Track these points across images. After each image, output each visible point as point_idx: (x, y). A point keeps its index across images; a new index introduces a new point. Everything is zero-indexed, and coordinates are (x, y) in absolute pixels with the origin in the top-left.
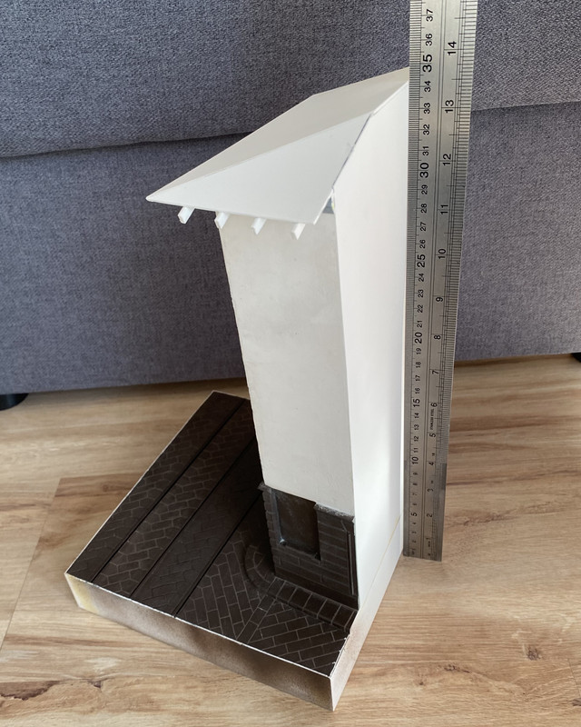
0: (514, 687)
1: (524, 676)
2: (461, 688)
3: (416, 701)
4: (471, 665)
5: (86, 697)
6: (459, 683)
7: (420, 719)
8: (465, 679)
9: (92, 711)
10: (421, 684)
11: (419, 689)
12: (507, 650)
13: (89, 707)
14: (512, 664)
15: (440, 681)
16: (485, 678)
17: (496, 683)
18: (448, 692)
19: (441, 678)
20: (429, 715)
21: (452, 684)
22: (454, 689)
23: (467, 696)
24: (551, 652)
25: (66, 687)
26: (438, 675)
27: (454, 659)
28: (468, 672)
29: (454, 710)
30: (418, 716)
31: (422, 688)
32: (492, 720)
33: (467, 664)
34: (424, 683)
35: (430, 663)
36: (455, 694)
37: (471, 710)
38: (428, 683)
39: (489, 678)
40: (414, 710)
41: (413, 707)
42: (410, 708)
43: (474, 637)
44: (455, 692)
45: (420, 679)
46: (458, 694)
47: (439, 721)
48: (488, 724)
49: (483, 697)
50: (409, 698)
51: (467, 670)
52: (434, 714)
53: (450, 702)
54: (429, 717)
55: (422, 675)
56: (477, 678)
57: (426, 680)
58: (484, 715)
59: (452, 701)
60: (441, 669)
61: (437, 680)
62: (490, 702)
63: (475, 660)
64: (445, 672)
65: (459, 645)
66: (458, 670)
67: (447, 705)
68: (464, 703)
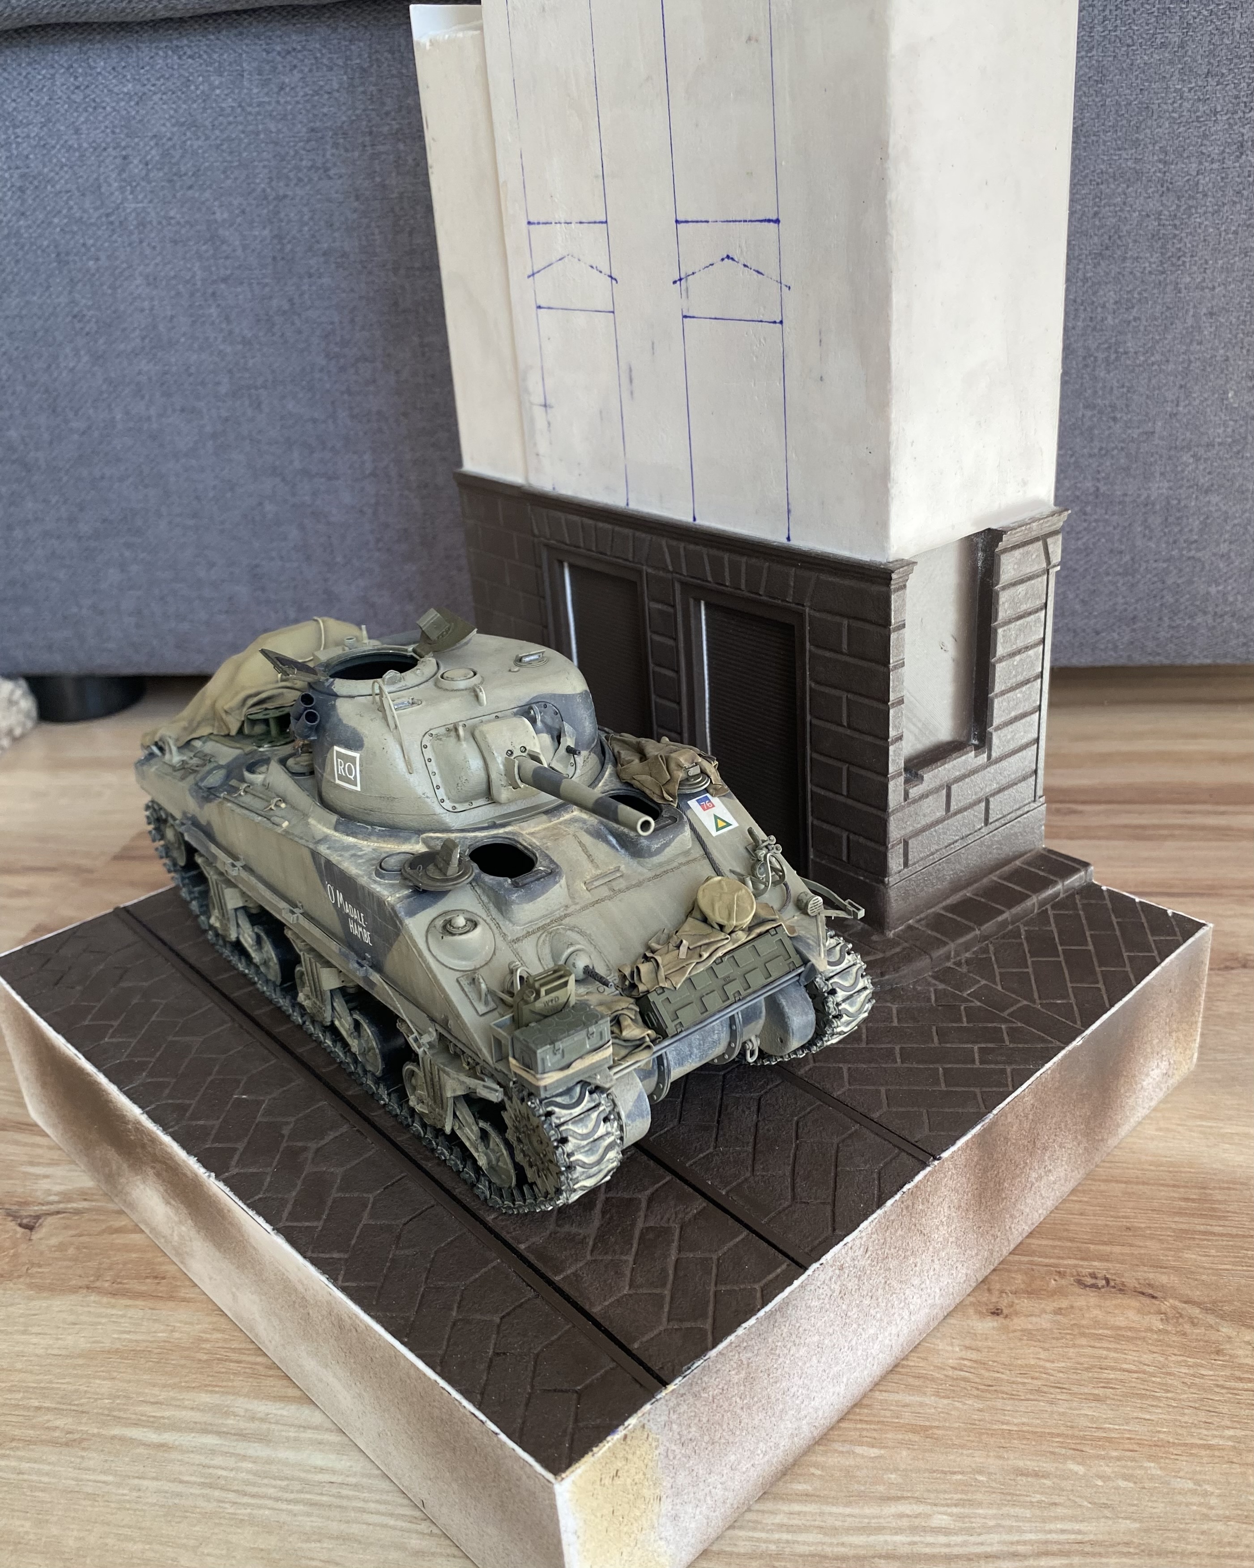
2: (1126, 1336)
3: (974, 1355)
4: (1164, 1279)
6: (1121, 1321)
7: (978, 1405)
8: (1139, 1311)
10: (996, 1313)
11: (989, 1324)
15: (1058, 1311)
16: (1211, 1319)
18: (1083, 1341)
19: (1064, 1303)
20: (1012, 1396)
21: (1096, 1323)
22: (1100, 1338)
23: (1147, 1358)
26: (1053, 1294)
27: (1107, 1261)
28: (1153, 1297)
29: (1096, 1391)
30: (977, 1397)
31: (995, 1324)
32: (1230, 1433)
33: (1151, 1276)
34: (1005, 1311)
35: (1031, 1263)
36: (1108, 1349)
37: (1157, 1398)
38: (1017, 1313)
39: (1222, 1318)
40: (965, 1380)
41: (962, 1370)
42: (950, 1373)
43: (1180, 1213)
44: (1106, 1345)
45: (994, 1300)
46: (1116, 1350)
47: (1046, 1415)
48: (1213, 1442)
49: (1202, 1366)
50: (952, 1345)
51: (1150, 1291)
52: (1032, 1397)
53: (1087, 1369)
54: (1011, 1402)
55: (1002, 1292)
56: (1181, 1316)
57: (1011, 1305)
58: (1203, 1416)
59: (1094, 1366)
60: (1063, 1282)
61: (1049, 1309)
62: (1221, 1383)
63: (1176, 1269)
64: (1077, 1290)
65: (1128, 1229)
66: (1120, 1290)
67: (1075, 1376)
68: (1135, 1375)
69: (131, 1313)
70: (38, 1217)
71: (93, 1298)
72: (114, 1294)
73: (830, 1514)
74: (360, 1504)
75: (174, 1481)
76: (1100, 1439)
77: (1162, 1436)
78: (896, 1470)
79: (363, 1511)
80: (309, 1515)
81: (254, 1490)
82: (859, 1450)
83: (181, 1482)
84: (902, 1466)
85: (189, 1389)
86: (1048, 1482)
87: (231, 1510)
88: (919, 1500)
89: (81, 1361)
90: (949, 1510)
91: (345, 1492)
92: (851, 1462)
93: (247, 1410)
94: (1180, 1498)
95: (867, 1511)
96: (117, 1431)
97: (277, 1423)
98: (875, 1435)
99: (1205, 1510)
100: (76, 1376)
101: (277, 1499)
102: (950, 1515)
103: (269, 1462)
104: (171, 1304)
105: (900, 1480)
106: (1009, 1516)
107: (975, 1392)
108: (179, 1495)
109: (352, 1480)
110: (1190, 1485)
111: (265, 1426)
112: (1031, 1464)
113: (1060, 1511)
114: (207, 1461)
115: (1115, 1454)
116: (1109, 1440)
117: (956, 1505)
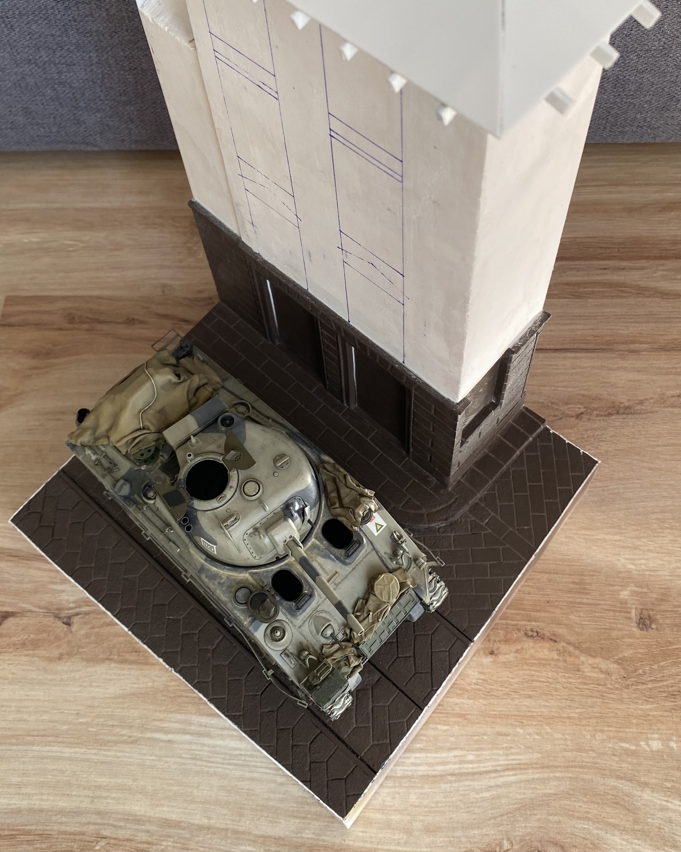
0: (614, 667)
1: (628, 653)
2: (543, 663)
3: (482, 677)
4: (560, 631)
5: (52, 638)
6: (541, 655)
7: (485, 702)
8: (550, 650)
9: (60, 658)
10: (492, 653)
11: (488, 660)
12: (612, 613)
13: (56, 653)
14: (614, 634)
15: (517, 651)
16: (577, 652)
17: (591, 661)
18: (526, 667)
19: (519, 647)
20: (497, 697)
21: (533, 657)
22: (533, 665)
23: (550, 674)
24: (668, 621)
25: (24, 621)
26: (515, 641)
27: (538, 621)
28: (556, 642)
29: (530, 693)
30: (484, 698)
31: (491, 660)
32: (578, 710)
33: (555, 629)
34: (496, 652)
35: (507, 624)
36: (535, 671)
37: (552, 695)
38: (500, 653)
39: (581, 652)
40: (479, 690)
41: (478, 685)
42: (473, 686)
43: (570, 591)
44: (535, 669)
45: (491, 646)
46: (538, 671)
47: (510, 706)
48: (571, 715)
49: (571, 678)
50: (474, 671)
51: (554, 638)
52: (504, 697)
53: (527, 682)
54: (496, 700)
55: (495, 641)
56: (565, 651)
57: (498, 648)
58: (568, 703)
59: (529, 680)
60: (520, 634)
61: (513, 650)
62: (578, 686)
63: (566, 625)
64: (525, 639)
65: (548, 602)
66: (542, 638)
67: (522, 686)
68: (545, 684)
69: (133, 672)
70: (69, 618)
71: (113, 665)
72: (122, 662)
73: (430, 757)
74: (254, 764)
75: (179, 757)
76: (530, 716)
77: (552, 713)
78: (453, 736)
79: (256, 766)
80: (236, 770)
81: (212, 760)
82: (439, 727)
83: (183, 758)
84: (456, 734)
85: (171, 712)
86: (509, 738)
87: (206, 769)
88: (462, 749)
89: (120, 700)
90: (473, 753)
91: (247, 759)
92: (436, 733)
93: (198, 722)
94: (557, 742)
95: (444, 755)
96: (148, 735)
97: (211, 727)
98: (445, 719)
99: (564, 747)
100: (122, 708)
101: (223, 764)
102: (473, 755)
103: (214, 746)
104: (148, 667)
105: (455, 740)
106: (494, 754)
107: (483, 696)
108: (184, 764)
109: (249, 753)
110: (561, 736)
111: (207, 729)
112: (503, 730)
113: (513, 751)
114: (189, 747)
115: (535, 723)
116: (532, 717)
117: (476, 751)
